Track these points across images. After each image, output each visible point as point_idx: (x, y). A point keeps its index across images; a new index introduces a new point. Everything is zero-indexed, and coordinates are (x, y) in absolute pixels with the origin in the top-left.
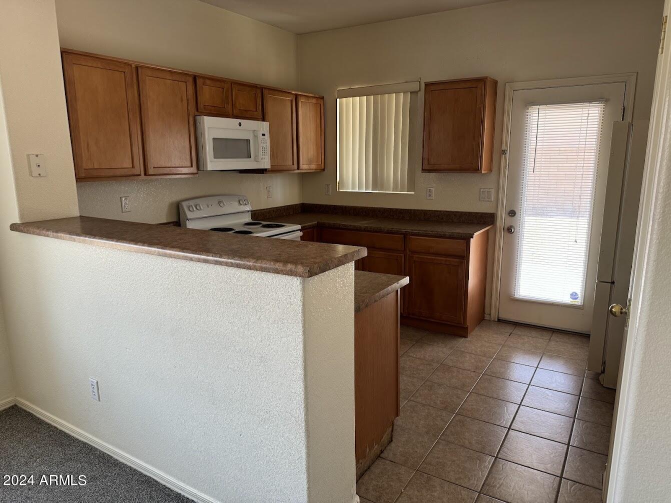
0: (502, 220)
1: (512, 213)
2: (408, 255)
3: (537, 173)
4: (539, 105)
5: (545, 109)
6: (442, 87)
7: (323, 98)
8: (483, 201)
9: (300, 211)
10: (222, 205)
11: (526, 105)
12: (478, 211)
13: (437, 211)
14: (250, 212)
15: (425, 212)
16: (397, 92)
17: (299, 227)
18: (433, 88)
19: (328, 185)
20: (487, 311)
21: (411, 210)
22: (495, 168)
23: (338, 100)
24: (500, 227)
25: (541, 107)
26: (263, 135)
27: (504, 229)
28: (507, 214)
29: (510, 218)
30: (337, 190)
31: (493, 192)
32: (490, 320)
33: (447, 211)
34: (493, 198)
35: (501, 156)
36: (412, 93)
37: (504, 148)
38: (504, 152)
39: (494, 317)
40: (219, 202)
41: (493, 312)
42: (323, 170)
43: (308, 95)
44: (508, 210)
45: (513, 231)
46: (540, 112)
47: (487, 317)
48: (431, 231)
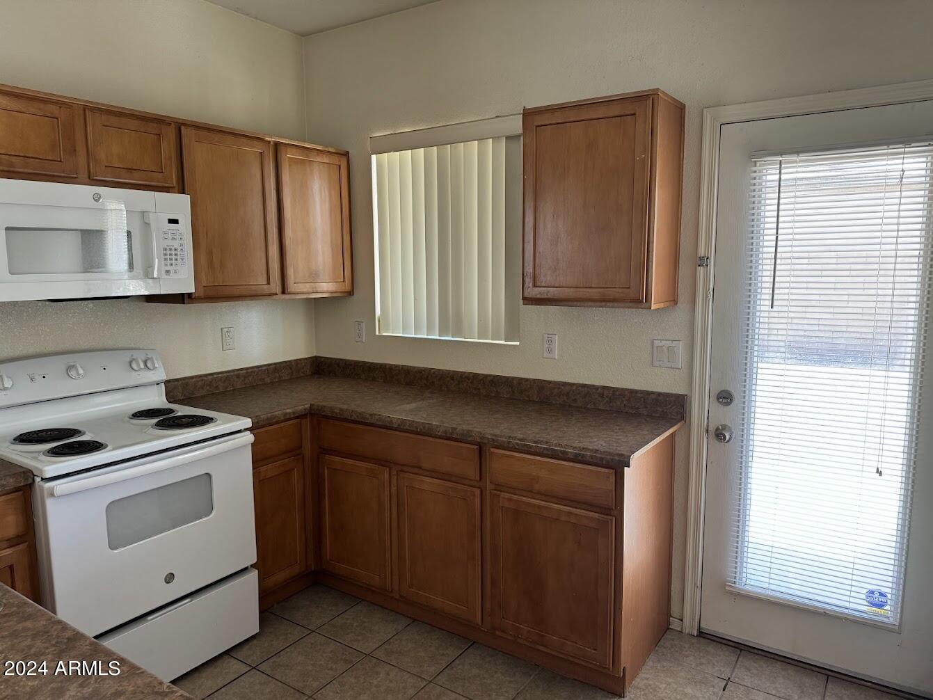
0: (701, 409)
1: (725, 398)
2: (488, 492)
3: (780, 309)
4: (781, 155)
5: (796, 162)
6: (558, 117)
7: (347, 154)
8: (660, 366)
9: (308, 373)
10: (73, 373)
11: (751, 157)
12: (650, 389)
13: (565, 384)
14: (163, 385)
15: (541, 385)
16: (481, 139)
17: (248, 422)
18: (539, 120)
19: (359, 323)
20: (675, 609)
21: (513, 378)
22: (683, 296)
23: (374, 157)
24: (700, 426)
25: (784, 158)
26: (174, 221)
27: (707, 431)
28: (713, 398)
29: (721, 407)
30: (377, 333)
31: (681, 350)
32: (682, 632)
33: (584, 386)
34: (681, 360)
35: (696, 268)
36: (507, 138)
37: (702, 252)
38: (702, 261)
39: (690, 626)
40: (70, 368)
41: (689, 617)
42: (351, 293)
43: (306, 145)
44: (716, 389)
45: (727, 438)
46: (783, 171)
47: (675, 624)
48: (535, 442)
